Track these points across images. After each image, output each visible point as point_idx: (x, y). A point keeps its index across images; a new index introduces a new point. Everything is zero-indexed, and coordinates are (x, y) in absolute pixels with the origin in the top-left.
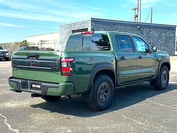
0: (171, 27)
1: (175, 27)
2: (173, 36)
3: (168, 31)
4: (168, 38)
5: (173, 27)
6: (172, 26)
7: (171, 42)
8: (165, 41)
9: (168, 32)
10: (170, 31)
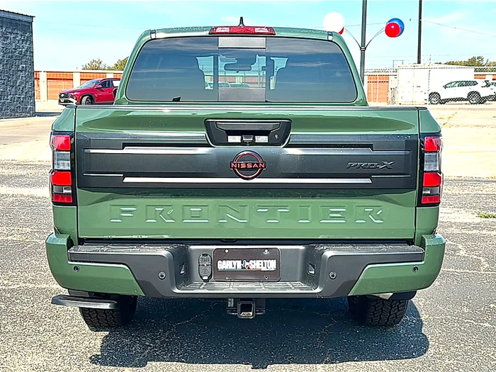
0: (19, 20)
1: (30, 20)
2: (27, 51)
3: (11, 33)
4: (12, 57)
5: (25, 19)
6: (21, 18)
7: (21, 71)
8: (6, 64)
9: (12, 36)
10: (16, 31)
